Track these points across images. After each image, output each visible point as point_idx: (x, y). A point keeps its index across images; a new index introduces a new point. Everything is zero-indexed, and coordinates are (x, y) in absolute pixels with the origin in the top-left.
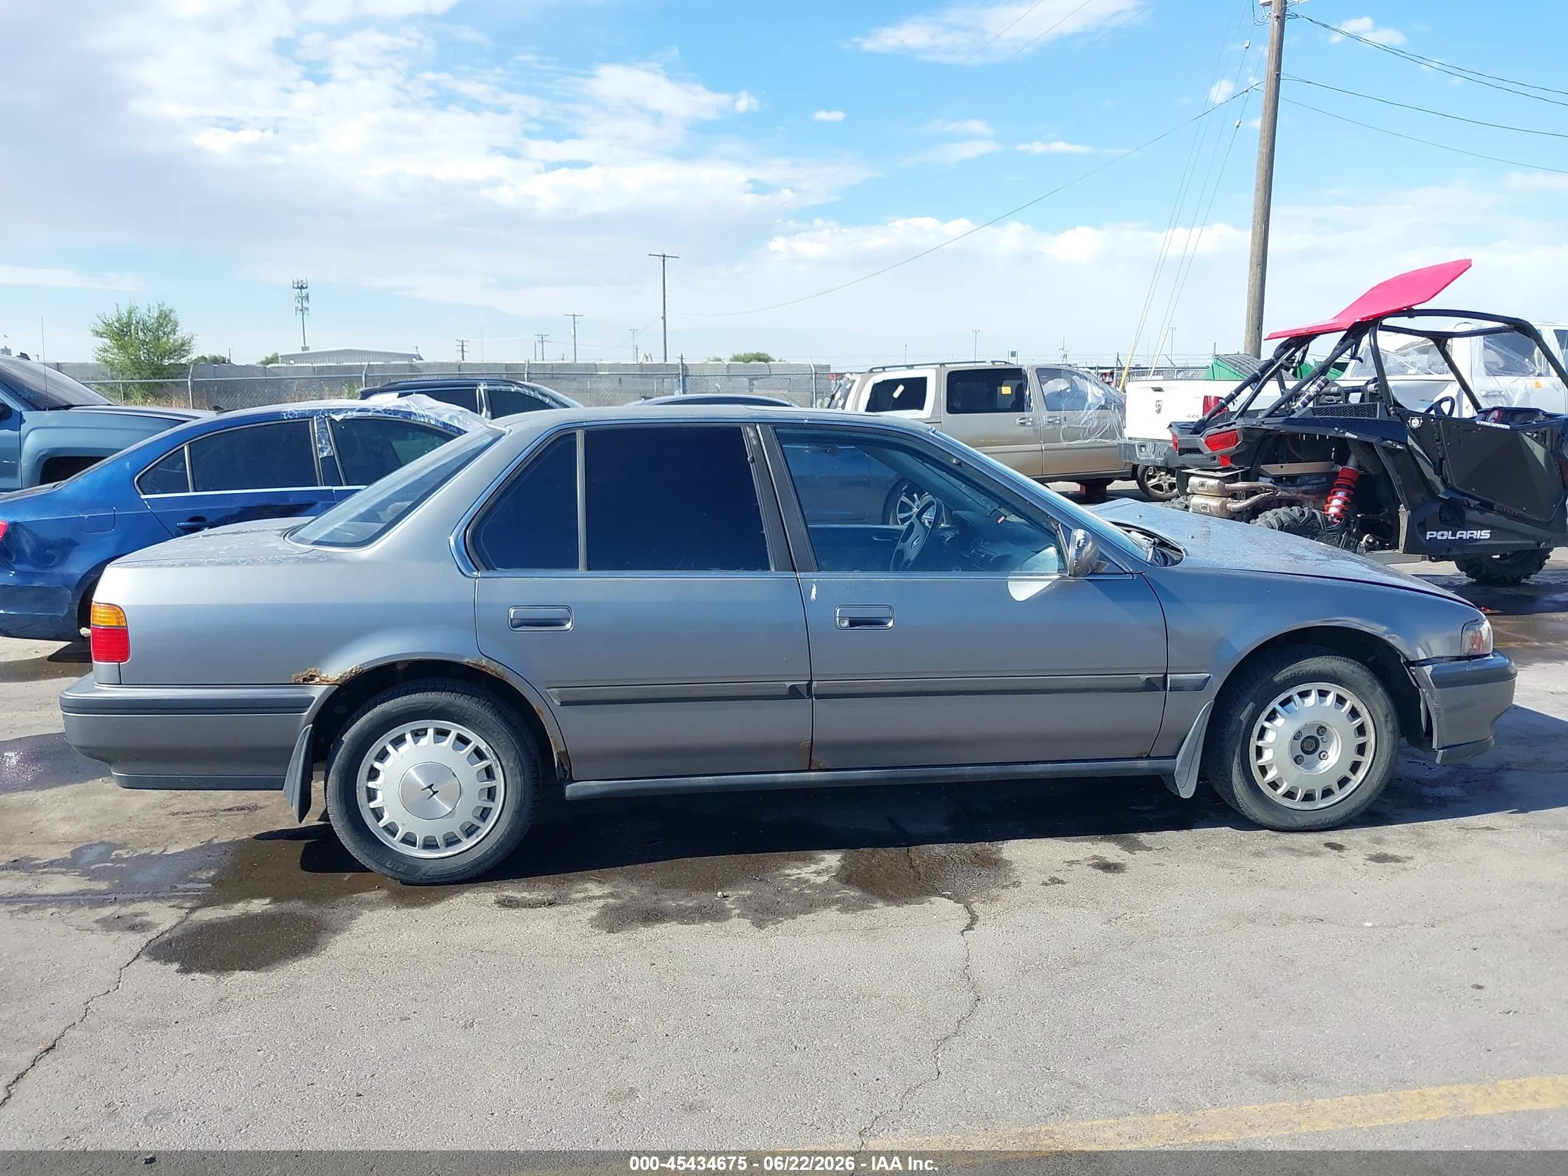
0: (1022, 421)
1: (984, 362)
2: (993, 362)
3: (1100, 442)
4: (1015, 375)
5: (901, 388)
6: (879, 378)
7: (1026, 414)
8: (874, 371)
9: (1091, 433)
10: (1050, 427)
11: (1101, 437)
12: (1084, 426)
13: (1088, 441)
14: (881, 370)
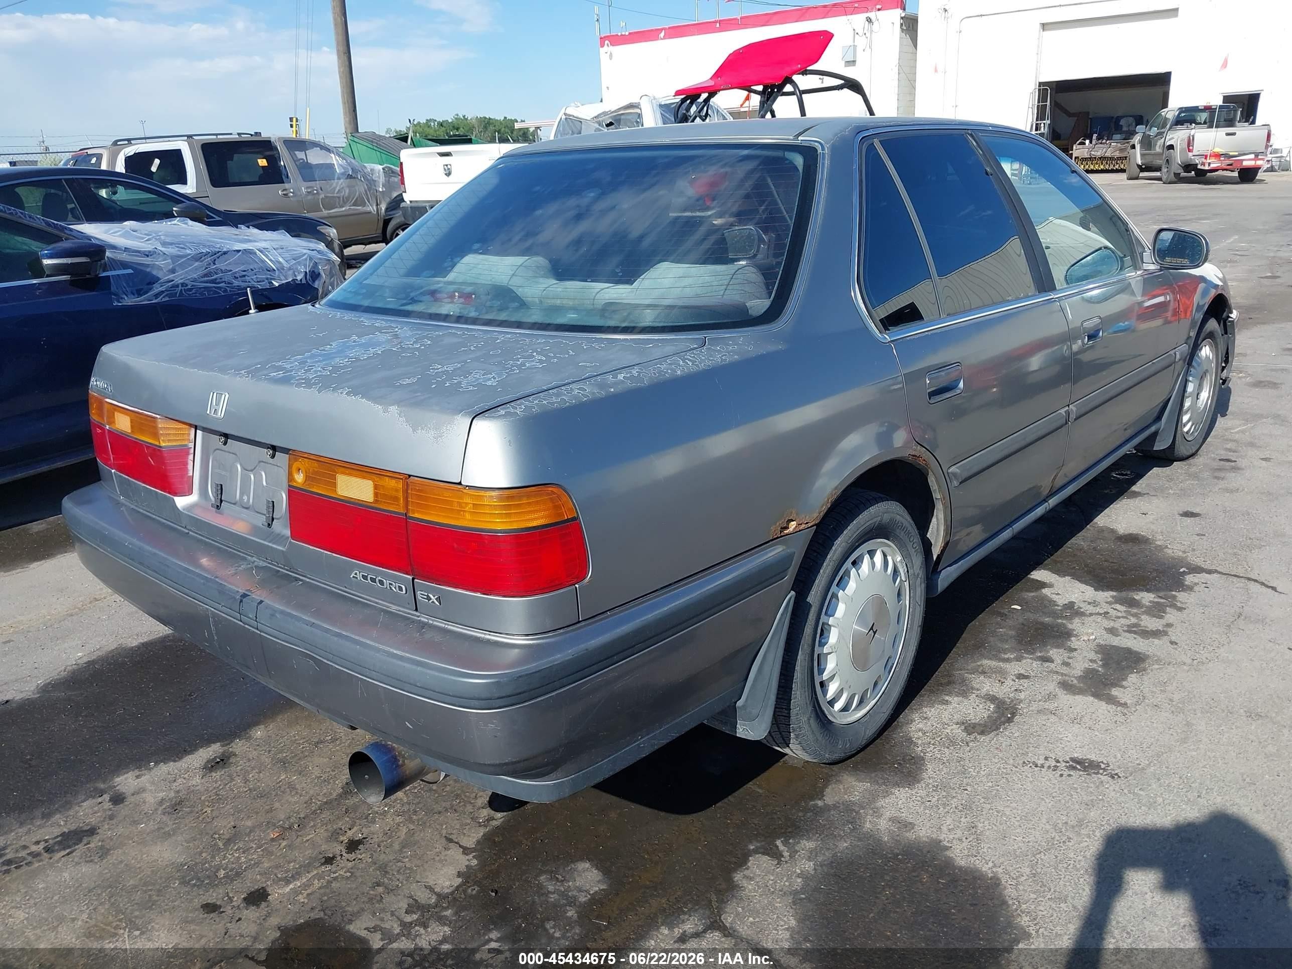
0: (284, 192)
1: (231, 134)
2: (239, 134)
3: (354, 209)
4: (264, 146)
5: (157, 162)
6: (130, 151)
7: (286, 185)
8: (119, 143)
9: (345, 201)
10: (310, 197)
11: (354, 205)
12: (338, 195)
13: (344, 209)
14: (127, 142)
